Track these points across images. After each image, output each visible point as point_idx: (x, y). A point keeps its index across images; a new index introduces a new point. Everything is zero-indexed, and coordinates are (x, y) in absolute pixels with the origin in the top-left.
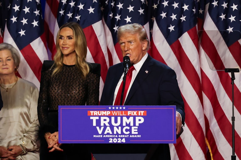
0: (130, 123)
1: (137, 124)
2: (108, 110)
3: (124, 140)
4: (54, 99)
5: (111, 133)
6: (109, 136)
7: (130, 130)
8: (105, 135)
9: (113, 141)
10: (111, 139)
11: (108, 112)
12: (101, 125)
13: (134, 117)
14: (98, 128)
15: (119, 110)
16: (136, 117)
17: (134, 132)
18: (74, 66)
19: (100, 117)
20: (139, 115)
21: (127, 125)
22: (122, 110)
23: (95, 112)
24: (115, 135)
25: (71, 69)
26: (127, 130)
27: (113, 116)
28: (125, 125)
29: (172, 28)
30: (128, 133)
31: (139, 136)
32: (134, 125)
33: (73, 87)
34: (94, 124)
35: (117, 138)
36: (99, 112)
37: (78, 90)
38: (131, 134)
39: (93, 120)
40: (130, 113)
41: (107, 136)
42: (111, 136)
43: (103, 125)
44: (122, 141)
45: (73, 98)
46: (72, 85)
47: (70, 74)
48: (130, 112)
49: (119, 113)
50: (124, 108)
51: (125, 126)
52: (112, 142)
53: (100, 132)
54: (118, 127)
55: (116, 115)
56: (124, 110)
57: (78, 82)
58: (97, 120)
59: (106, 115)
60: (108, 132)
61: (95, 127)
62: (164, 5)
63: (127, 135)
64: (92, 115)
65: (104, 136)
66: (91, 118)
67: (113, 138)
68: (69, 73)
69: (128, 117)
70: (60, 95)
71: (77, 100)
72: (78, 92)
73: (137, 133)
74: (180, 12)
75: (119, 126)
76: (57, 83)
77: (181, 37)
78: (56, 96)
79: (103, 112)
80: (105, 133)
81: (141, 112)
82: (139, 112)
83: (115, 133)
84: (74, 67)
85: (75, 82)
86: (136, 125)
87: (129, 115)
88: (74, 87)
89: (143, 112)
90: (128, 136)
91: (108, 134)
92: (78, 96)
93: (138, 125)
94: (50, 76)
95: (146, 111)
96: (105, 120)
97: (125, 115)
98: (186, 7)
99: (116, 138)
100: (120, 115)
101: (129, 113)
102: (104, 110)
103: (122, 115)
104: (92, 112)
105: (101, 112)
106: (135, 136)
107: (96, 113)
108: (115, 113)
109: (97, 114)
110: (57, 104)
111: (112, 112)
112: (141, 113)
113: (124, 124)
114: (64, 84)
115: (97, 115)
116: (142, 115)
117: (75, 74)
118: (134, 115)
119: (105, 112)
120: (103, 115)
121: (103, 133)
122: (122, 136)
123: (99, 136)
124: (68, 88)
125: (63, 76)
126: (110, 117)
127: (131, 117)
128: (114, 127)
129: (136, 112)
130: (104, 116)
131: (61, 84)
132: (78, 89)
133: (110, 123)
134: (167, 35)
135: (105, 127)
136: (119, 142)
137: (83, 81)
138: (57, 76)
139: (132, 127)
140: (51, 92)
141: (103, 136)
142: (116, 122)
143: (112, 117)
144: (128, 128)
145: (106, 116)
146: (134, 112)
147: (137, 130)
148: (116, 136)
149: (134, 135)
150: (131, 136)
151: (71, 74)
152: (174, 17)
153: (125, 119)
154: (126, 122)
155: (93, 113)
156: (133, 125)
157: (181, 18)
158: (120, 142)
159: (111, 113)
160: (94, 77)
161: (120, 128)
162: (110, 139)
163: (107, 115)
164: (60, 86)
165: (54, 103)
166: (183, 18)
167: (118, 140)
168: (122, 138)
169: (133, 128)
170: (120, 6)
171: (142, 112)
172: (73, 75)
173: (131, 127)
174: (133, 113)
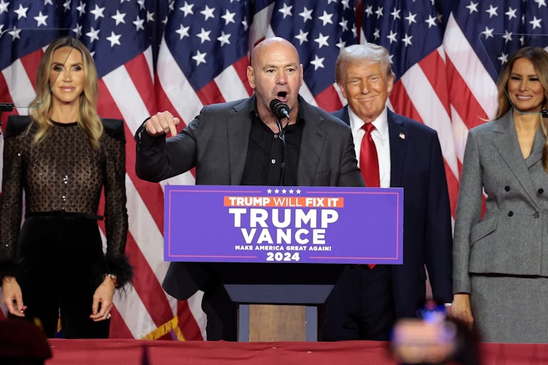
0: (309, 222)
1: (324, 225)
2: (265, 195)
3: (296, 257)
4: (43, 190)
5: (270, 241)
6: (266, 248)
7: (310, 236)
8: (259, 245)
9: (274, 257)
10: (271, 254)
11: (265, 199)
12: (251, 226)
13: (319, 210)
14: (244, 231)
15: (288, 195)
16: (323, 211)
17: (318, 239)
18: (76, 124)
19: (249, 209)
20: (329, 205)
21: (304, 226)
22: (295, 195)
23: (239, 199)
24: (280, 245)
25: (71, 130)
26: (303, 236)
27: (275, 208)
28: (300, 227)
29: (200, 58)
30: (306, 241)
31: (327, 249)
32: (319, 226)
33: (81, 165)
34: (237, 223)
35: (283, 252)
36: (246, 199)
37: (90, 171)
38: (310, 244)
39: (234, 214)
40: (311, 202)
41: (262, 248)
42: (271, 248)
43: (255, 226)
44: (293, 258)
45: (81, 189)
46: (77, 162)
47: (69, 140)
48: (311, 199)
49: (289, 201)
50: (298, 192)
51: (299, 229)
52: (273, 260)
53: (249, 239)
54: (284, 230)
55: (282, 205)
56: (298, 195)
57: (89, 157)
58: (242, 215)
59: (261, 205)
60: (265, 239)
61: (239, 229)
62: (183, 12)
63: (303, 245)
64: (233, 204)
65: (257, 248)
66: (231, 211)
67: (275, 252)
68: (67, 138)
69: (306, 210)
70: (55, 182)
71: (89, 191)
72: (92, 176)
73: (323, 242)
74: (218, 26)
75: (288, 227)
76: (47, 158)
77: (219, 76)
78: (46, 185)
79: (255, 199)
80: (260, 241)
81: (333, 199)
82: (329, 200)
83: (279, 241)
84: (75, 127)
85: (83, 156)
86: (323, 227)
87: (307, 205)
88: (83, 166)
89: (337, 199)
90: (305, 247)
91: (265, 243)
92: (91, 183)
93: (326, 227)
94: (27, 146)
95: (342, 199)
96: (259, 215)
97: (301, 206)
98: (229, 17)
99: (281, 251)
100: (290, 205)
101: (308, 201)
102: (258, 195)
103: (294, 205)
104: (233, 199)
105: (251, 199)
106: (320, 248)
107: (241, 201)
108: (279, 202)
109: (244, 203)
110: (48, 200)
111: (274, 199)
112: (332, 202)
113: (298, 225)
114: (62, 161)
115: (243, 205)
116: (335, 205)
117: (80, 141)
118: (318, 205)
119: (260, 199)
120: (254, 205)
121: (254, 242)
122: (292, 248)
123: (247, 248)
124: (70, 168)
125: (55, 145)
126: (269, 209)
127: (311, 211)
128: (278, 230)
129: (323, 199)
130: (258, 207)
131: (55, 160)
132: (92, 169)
133: (269, 221)
134: (191, 72)
135: (259, 228)
136: (287, 259)
137: (98, 155)
138: (43, 146)
139: (314, 230)
140: (35, 175)
141: (254, 248)
142: (281, 219)
143: (273, 210)
144: (306, 232)
145: (262, 208)
146: (318, 199)
147: (323, 237)
148: (282, 248)
149: (318, 246)
150: (311, 248)
151: (71, 141)
152: (204, 36)
153: (299, 213)
154: (302, 220)
155: (236, 201)
156: (315, 227)
157: (220, 39)
158: (290, 260)
159: (272, 201)
160: (117, 146)
161: (289, 231)
162: (268, 254)
163: (264, 205)
164: (53, 164)
165: (43, 198)
166: (224, 39)
167: (284, 257)
168: (292, 253)
169: (315, 232)
170: (98, 12)
171: (335, 200)
172: (77, 142)
173: (311, 230)
174: (317, 202)
